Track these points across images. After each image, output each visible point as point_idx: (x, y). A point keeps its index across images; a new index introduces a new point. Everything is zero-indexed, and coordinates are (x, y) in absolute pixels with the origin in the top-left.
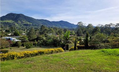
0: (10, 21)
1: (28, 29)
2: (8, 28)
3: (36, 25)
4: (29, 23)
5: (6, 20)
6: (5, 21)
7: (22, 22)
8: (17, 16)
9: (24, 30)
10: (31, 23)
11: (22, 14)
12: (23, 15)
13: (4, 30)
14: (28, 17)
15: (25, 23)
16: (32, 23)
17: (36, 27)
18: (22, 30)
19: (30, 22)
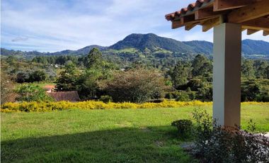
0: (131, 50)
1: (164, 64)
2: (127, 64)
3: (180, 55)
4: (165, 52)
5: (124, 48)
6: (122, 51)
7: (152, 51)
8: (142, 40)
9: (157, 67)
10: (169, 52)
11: (151, 34)
12: (154, 35)
13: (122, 68)
14: (163, 38)
15: (157, 52)
16: (171, 51)
17: (181, 59)
18: (154, 66)
19: (167, 49)
